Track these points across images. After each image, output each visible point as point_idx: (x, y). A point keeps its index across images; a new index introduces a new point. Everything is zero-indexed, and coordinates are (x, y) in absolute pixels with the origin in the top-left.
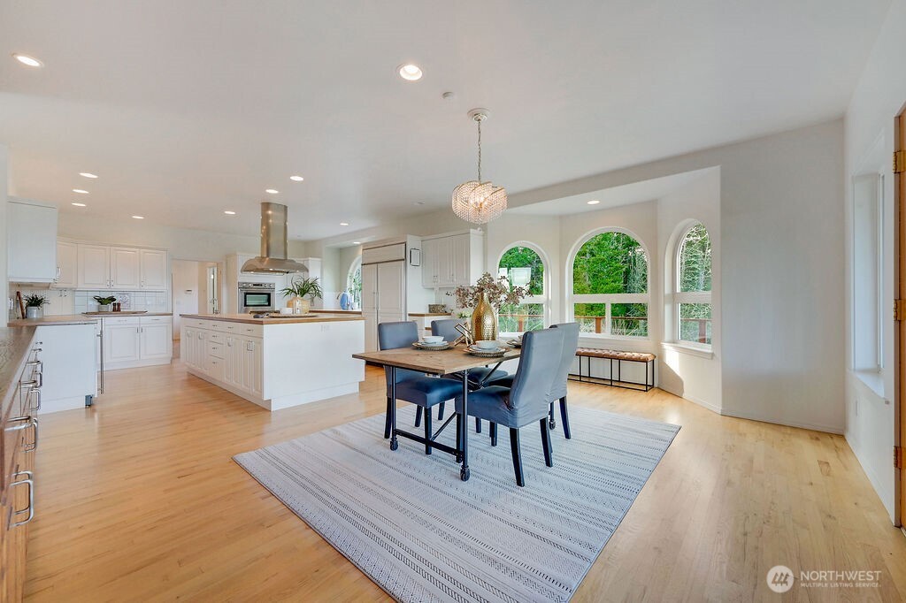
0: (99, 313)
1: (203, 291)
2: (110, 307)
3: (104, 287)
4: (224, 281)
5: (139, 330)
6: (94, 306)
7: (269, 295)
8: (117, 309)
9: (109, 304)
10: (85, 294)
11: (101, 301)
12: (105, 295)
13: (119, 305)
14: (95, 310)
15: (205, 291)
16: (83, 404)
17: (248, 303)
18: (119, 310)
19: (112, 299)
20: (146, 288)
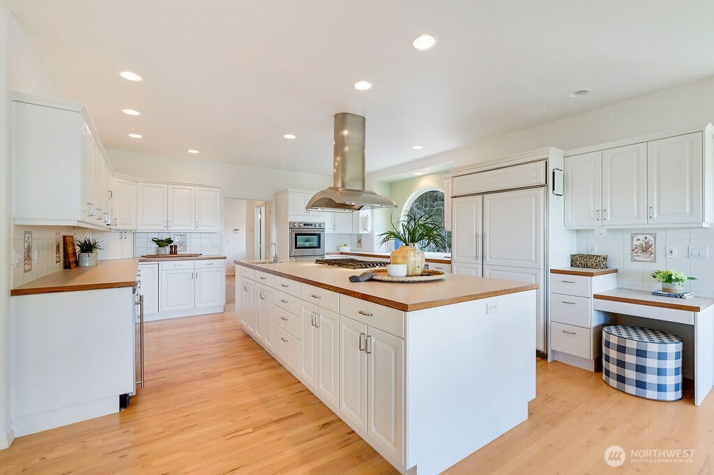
0: (157, 256)
1: (250, 231)
2: (168, 249)
3: (161, 228)
4: (273, 221)
5: (194, 276)
6: (153, 249)
7: (319, 235)
8: (174, 252)
9: (167, 247)
10: (145, 235)
11: (160, 243)
12: (164, 237)
13: (176, 247)
14: (153, 252)
15: (253, 231)
16: (115, 407)
17: (299, 244)
18: (176, 253)
19: (169, 241)
20: (200, 229)
